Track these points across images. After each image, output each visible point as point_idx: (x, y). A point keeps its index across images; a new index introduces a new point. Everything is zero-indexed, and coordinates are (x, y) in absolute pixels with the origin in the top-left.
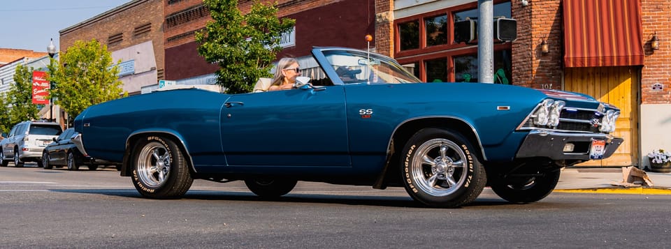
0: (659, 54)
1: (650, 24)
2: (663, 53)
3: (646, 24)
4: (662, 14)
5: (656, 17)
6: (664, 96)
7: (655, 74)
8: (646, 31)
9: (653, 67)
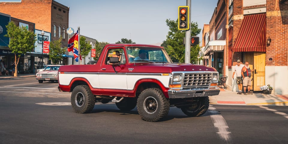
0: (272, 45)
1: (269, 33)
2: (273, 45)
3: (268, 34)
4: (273, 29)
5: (271, 31)
6: (273, 63)
7: (270, 54)
8: (268, 36)
9: (270, 51)
